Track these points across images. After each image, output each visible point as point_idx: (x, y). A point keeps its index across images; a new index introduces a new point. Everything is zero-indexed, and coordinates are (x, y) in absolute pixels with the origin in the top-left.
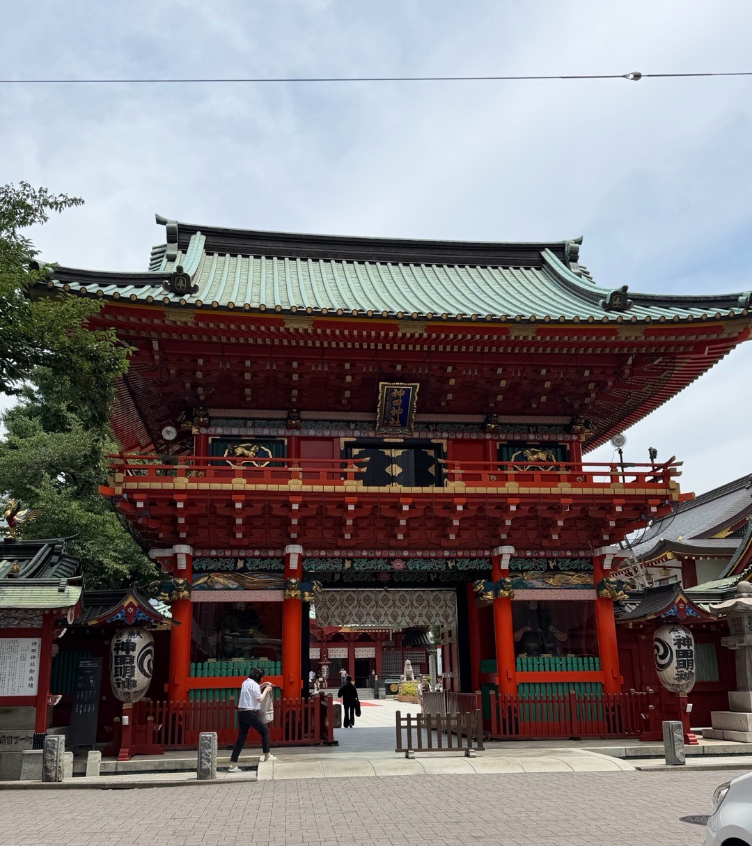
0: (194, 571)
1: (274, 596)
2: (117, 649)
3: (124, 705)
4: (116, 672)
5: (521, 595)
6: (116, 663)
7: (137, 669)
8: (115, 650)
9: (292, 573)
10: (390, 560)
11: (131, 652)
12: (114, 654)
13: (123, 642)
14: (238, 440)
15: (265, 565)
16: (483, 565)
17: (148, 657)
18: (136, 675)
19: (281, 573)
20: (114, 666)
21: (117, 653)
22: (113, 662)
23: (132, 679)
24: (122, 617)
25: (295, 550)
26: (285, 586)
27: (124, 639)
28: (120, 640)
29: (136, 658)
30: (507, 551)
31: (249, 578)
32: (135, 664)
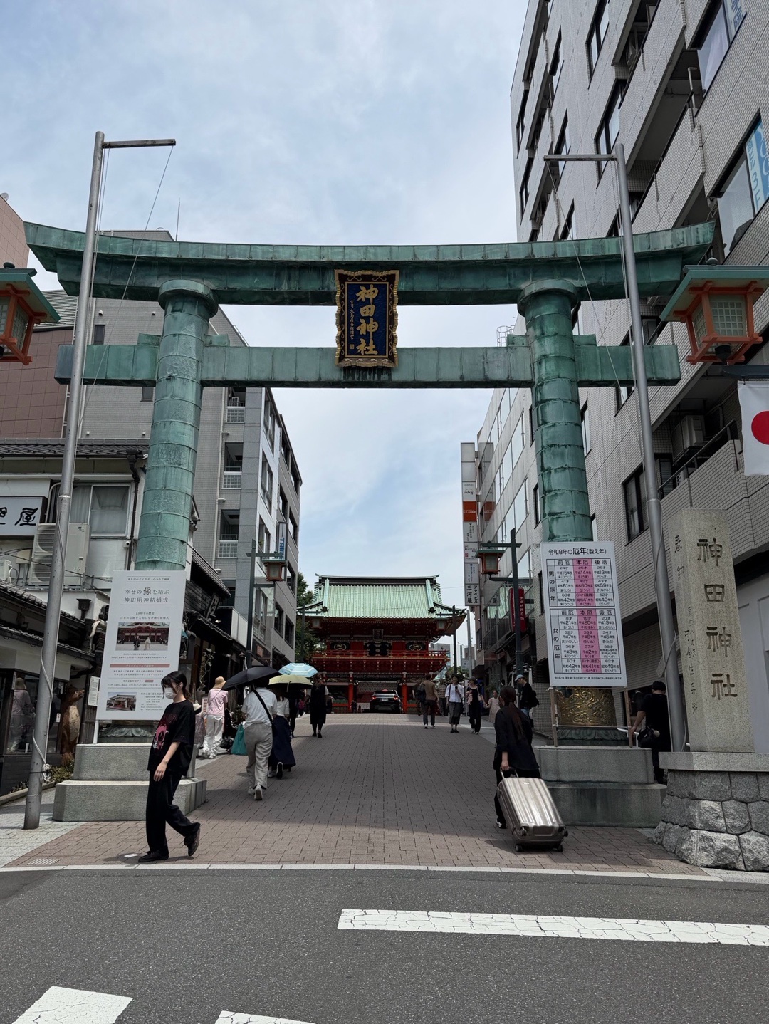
0: (327, 678)
1: (346, 684)
5: (409, 684)
9: (351, 679)
10: (375, 675)
14: (337, 643)
15: (344, 676)
16: (400, 676)
19: (348, 678)
25: (351, 673)
26: (349, 682)
30: (405, 673)
31: (340, 679)
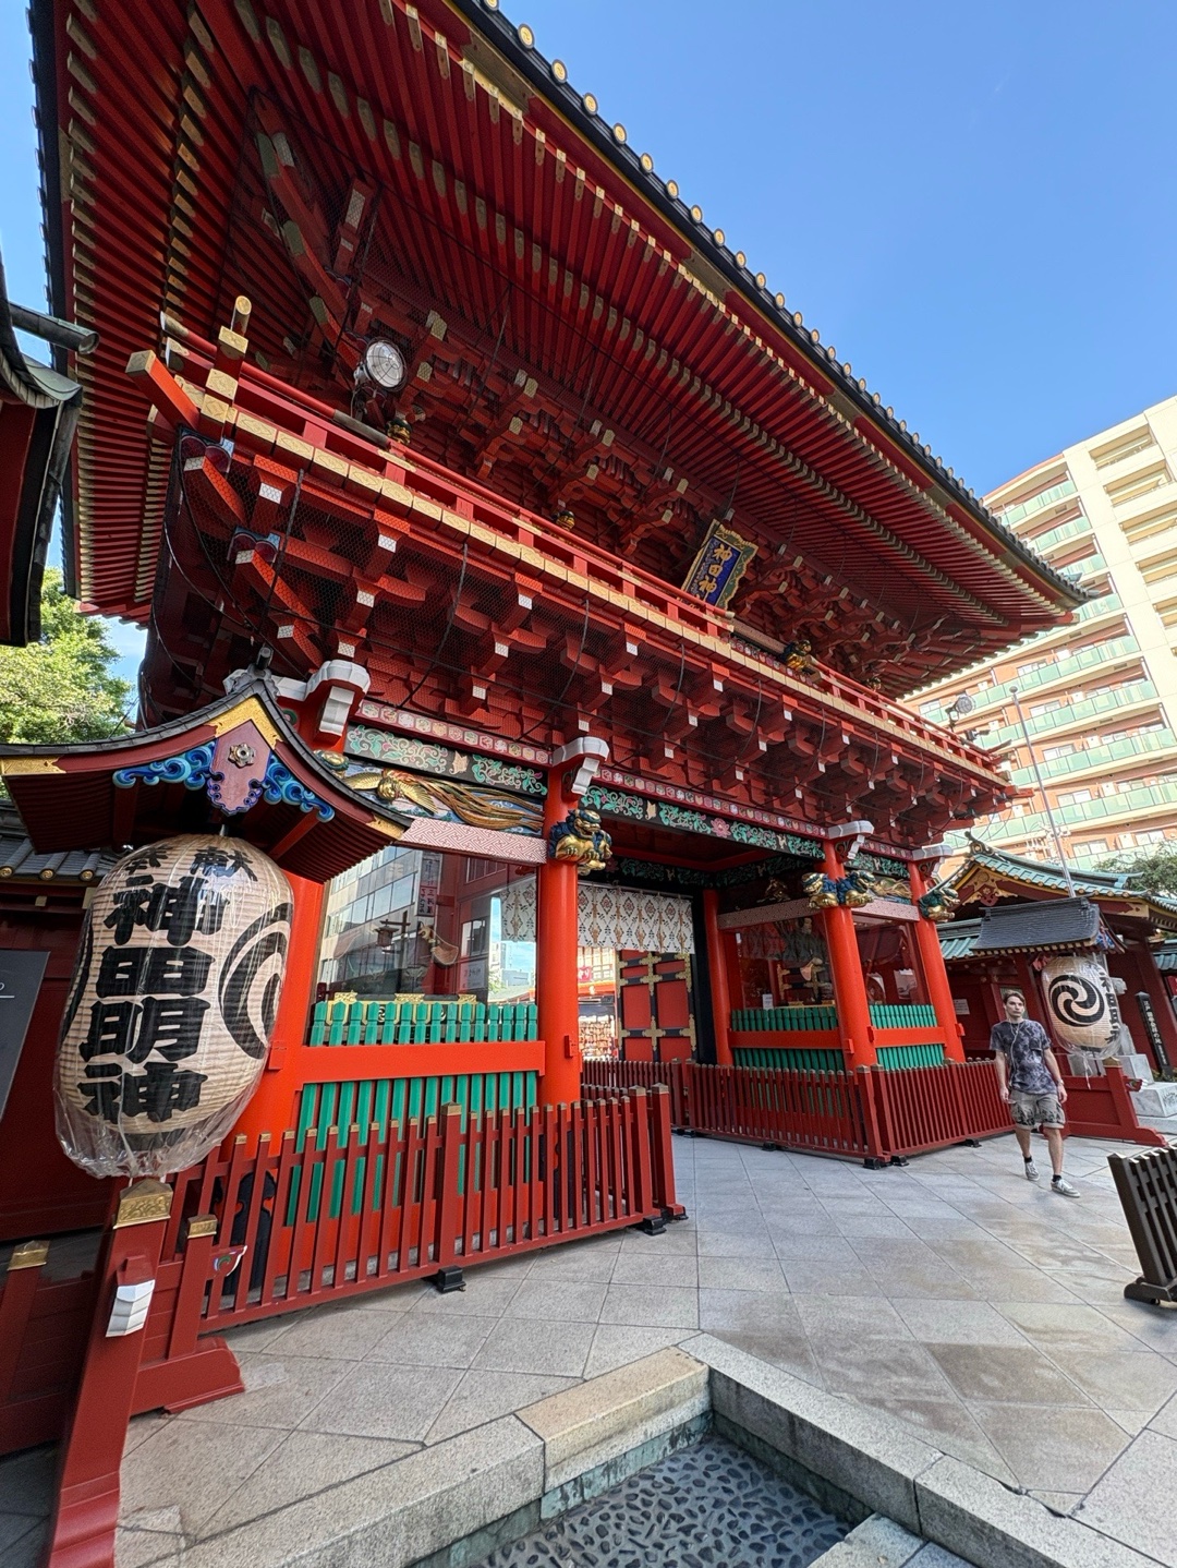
2: (124, 921)
3: (127, 1203)
4: (98, 1026)
6: (103, 989)
7: (213, 1020)
8: (109, 923)
11: (196, 935)
12: (104, 939)
13: (160, 888)
17: (274, 965)
18: (203, 1046)
20: (91, 997)
21: (123, 936)
22: (93, 979)
23: (183, 1064)
24: (196, 776)
27: (173, 870)
28: (148, 879)
29: (215, 970)
32: (211, 994)
